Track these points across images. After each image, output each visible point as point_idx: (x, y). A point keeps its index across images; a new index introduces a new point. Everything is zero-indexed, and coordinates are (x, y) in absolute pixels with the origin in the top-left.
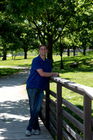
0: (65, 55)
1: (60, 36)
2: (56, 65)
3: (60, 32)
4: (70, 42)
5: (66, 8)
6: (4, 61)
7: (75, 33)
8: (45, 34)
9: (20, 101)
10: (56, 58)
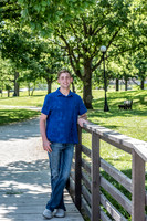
0: (111, 89)
1: (103, 58)
2: (97, 106)
3: (104, 53)
4: (120, 69)
5: (113, 15)
6: (16, 98)
7: (127, 54)
8: (80, 56)
9: (38, 162)
10: (98, 94)
